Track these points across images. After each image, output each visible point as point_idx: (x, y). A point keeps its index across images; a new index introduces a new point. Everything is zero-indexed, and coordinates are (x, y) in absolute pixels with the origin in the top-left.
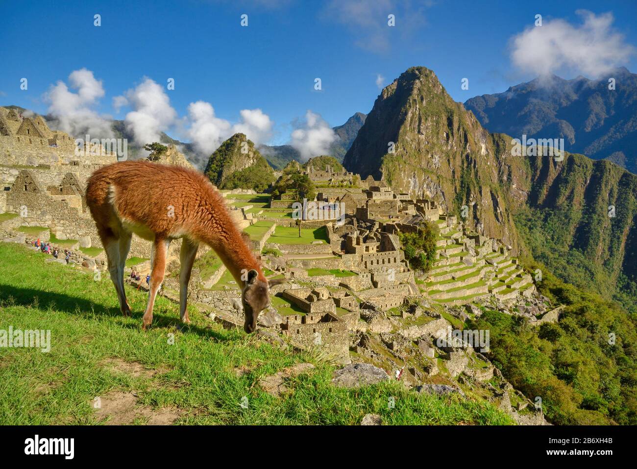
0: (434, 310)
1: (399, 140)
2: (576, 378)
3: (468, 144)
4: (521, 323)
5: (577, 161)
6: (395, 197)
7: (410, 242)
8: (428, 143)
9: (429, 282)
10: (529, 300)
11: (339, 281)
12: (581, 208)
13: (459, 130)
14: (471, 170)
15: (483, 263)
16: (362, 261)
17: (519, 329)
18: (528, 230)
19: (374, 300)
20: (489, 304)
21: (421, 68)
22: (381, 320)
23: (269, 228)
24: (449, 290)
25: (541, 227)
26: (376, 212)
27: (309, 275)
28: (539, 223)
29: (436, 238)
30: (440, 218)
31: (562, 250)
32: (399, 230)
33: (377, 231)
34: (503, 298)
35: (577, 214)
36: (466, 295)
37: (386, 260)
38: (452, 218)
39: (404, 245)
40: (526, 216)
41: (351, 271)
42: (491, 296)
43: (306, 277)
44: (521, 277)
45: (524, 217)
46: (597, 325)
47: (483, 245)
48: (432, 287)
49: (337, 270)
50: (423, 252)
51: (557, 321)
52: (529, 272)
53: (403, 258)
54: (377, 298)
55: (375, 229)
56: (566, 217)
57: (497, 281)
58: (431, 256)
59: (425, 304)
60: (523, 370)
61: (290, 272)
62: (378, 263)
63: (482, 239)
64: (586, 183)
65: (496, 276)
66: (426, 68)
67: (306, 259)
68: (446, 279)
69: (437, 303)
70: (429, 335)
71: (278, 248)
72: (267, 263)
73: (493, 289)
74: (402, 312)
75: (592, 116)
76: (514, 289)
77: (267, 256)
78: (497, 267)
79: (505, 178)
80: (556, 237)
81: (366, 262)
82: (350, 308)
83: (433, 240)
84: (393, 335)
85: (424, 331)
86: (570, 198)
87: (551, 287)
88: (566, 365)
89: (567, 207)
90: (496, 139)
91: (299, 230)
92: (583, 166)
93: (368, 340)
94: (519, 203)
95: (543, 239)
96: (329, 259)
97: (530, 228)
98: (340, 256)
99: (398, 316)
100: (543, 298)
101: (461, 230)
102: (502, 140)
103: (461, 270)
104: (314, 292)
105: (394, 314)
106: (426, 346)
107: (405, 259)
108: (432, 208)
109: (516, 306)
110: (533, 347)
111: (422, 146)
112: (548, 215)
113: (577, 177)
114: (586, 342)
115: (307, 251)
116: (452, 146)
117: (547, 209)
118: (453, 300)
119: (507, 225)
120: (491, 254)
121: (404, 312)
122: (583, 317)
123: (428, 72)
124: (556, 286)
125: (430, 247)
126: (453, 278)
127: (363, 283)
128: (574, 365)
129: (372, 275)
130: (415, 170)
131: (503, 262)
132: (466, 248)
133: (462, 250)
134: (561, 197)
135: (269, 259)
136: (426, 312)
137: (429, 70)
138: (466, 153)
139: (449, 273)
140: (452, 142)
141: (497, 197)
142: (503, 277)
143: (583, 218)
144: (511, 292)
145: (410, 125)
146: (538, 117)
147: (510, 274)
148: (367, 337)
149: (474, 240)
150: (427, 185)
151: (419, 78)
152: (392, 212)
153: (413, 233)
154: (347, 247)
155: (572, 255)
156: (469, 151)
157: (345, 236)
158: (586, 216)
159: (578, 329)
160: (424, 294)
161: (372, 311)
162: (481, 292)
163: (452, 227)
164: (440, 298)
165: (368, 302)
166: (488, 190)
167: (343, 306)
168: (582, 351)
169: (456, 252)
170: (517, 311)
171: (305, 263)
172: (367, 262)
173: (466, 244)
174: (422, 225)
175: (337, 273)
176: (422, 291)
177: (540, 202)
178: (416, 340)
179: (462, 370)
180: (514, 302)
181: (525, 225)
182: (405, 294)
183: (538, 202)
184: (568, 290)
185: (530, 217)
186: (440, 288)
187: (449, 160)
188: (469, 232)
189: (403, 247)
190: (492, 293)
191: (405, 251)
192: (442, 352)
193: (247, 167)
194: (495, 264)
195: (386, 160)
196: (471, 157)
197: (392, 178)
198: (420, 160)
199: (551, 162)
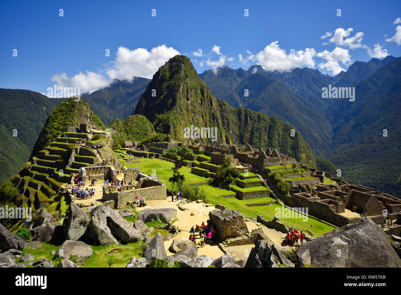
1: (177, 103)
3: (213, 107)
5: (262, 117)
8: (192, 106)
13: (207, 97)
21: (183, 56)
64: (266, 129)
66: (186, 57)
79: (226, 127)
86: (260, 139)
90: (220, 103)
92: (264, 120)
102: (224, 104)
111: (189, 108)
116: (204, 108)
134: (255, 138)
137: (188, 58)
138: (212, 112)
140: (204, 105)
141: (229, 139)
145: (182, 94)
151: (183, 63)
183: (243, 141)
187: (203, 116)
195: (172, 117)
196: (215, 115)
197: (176, 129)
198: (189, 117)
199: (249, 118)
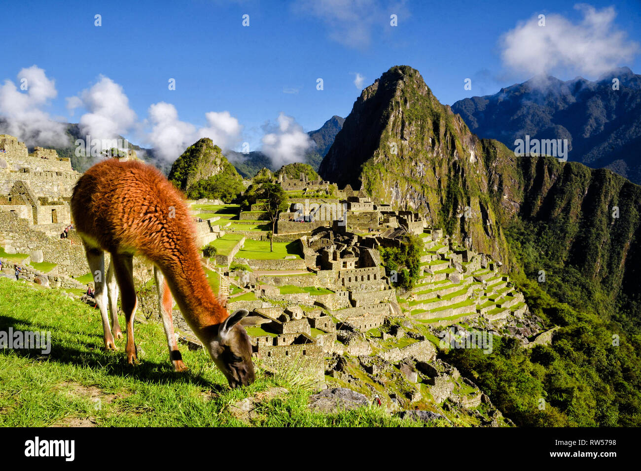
0: (417, 331)
1: (381, 146)
2: (571, 405)
3: (456, 151)
4: (512, 345)
5: (575, 169)
6: (375, 208)
7: (392, 257)
8: (412, 149)
9: (412, 300)
10: (520, 321)
11: (314, 299)
12: (578, 221)
13: (445, 135)
14: (458, 180)
15: (471, 280)
16: (339, 277)
17: (510, 352)
18: (520, 245)
19: (352, 320)
20: (477, 324)
21: (405, 67)
22: (360, 342)
23: (238, 241)
24: (434, 310)
25: (535, 242)
26: (354, 224)
27: (281, 293)
28: (532, 237)
29: (420, 253)
30: (424, 232)
31: (557, 266)
32: (379, 244)
33: (356, 245)
34: (492, 319)
35: (573, 227)
36: (452, 315)
37: (365, 277)
38: (438, 231)
39: (385, 260)
40: (519, 229)
41: (327, 289)
42: (480, 316)
43: (279, 295)
44: (512, 296)
45: (515, 230)
46: (595, 348)
47: (471, 261)
48: (415, 306)
49: (312, 287)
50: (406, 268)
51: (550, 343)
52: (521, 290)
53: (384, 275)
54: (355, 318)
55: (353, 243)
56: (563, 230)
57: (487, 300)
58: (415, 273)
59: (407, 324)
60: (513, 396)
61: (261, 290)
62: (356, 280)
63: (470, 255)
64: (583, 193)
65: (485, 294)
66: (410, 68)
67: (278, 276)
68: (430, 297)
69: (421, 323)
70: (412, 358)
71: (247, 263)
72: (235, 280)
73: (482, 308)
74: (382, 334)
75: (592, 121)
76: (505, 309)
77: (236, 272)
78: (486, 284)
79: (496, 188)
80: (550, 253)
81: (343, 279)
82: (326, 329)
83: (417, 256)
84: (373, 358)
85: (407, 354)
86: (566, 210)
87: (545, 307)
88: (560, 391)
89: (563, 220)
90: (487, 145)
91: (271, 244)
92: (581, 175)
93: (346, 363)
94: (510, 216)
95: (536, 254)
96: (303, 276)
97: (523, 243)
98: (315, 272)
99: (378, 338)
100: (536, 318)
101: (448, 244)
102: (493, 146)
103: (446, 288)
104: (287, 312)
105: (374, 336)
106: (409, 370)
107: (385, 276)
108: (415, 221)
109: (506, 327)
110: (524, 372)
111: (405, 152)
112: (542, 229)
113: (574, 187)
114: (582, 366)
115: (279, 267)
116: (438, 153)
117: (541, 222)
118: (439, 321)
119: (497, 239)
120: (479, 270)
121: (384, 334)
122: (578, 339)
123: (412, 71)
124: (551, 305)
125: (413, 263)
126: (439, 297)
127: (339, 301)
128: (569, 391)
129: (350, 293)
130: (397, 179)
131: (492, 280)
132: (453, 264)
133: (449, 266)
134: (557, 209)
135: (237, 276)
136: (408, 333)
137: (413, 69)
138: (453, 161)
139: (435, 291)
140: (438, 149)
141: (486, 208)
142: (493, 296)
143: (580, 231)
144: (501, 312)
145: (392, 130)
146: (532, 121)
147: (500, 292)
148: (345, 361)
149: (461, 255)
150: (411, 195)
151: (402, 79)
152: (372, 225)
153: (395, 248)
154: (323, 263)
155: (567, 272)
156: (456, 159)
157: (321, 251)
158: (584, 230)
159: (574, 352)
160: (407, 314)
161: (350, 333)
162: (468, 312)
163: (438, 242)
164: (424, 319)
165: (345, 323)
166: (477, 201)
167: (319, 327)
168: (577, 376)
169: (441, 269)
170: (507, 332)
171: (277, 280)
172: (345, 280)
173: (452, 260)
174: (404, 239)
175: (312, 290)
176: (404, 311)
177: (534, 214)
178: (398, 364)
179: (447, 396)
180: (505, 323)
181: (517, 240)
182: (385, 313)
183: (532, 215)
184: (563, 310)
185: (523, 230)
186: (425, 307)
187: (434, 169)
188: (455, 247)
189: (383, 263)
190: (480, 313)
191: (386, 268)
192: (425, 376)
193: (213, 175)
194: (484, 282)
195: (366, 168)
196: (459, 165)
197: (372, 187)
198: (403, 168)
199: (546, 171)
